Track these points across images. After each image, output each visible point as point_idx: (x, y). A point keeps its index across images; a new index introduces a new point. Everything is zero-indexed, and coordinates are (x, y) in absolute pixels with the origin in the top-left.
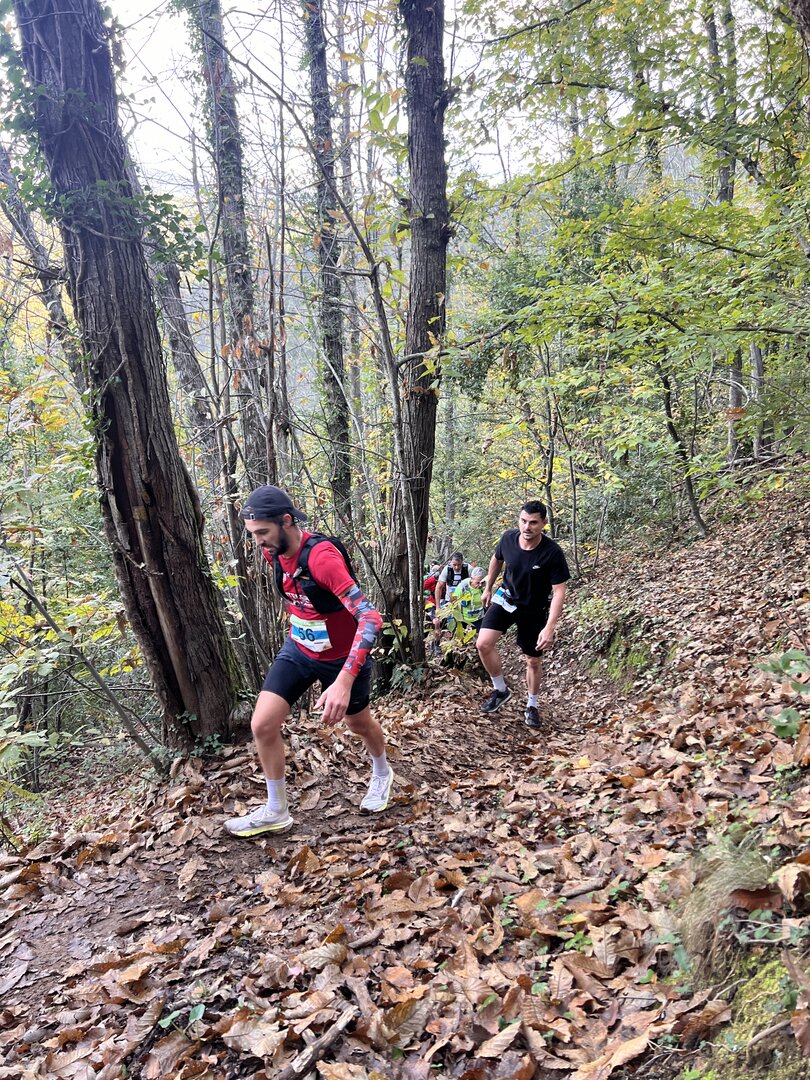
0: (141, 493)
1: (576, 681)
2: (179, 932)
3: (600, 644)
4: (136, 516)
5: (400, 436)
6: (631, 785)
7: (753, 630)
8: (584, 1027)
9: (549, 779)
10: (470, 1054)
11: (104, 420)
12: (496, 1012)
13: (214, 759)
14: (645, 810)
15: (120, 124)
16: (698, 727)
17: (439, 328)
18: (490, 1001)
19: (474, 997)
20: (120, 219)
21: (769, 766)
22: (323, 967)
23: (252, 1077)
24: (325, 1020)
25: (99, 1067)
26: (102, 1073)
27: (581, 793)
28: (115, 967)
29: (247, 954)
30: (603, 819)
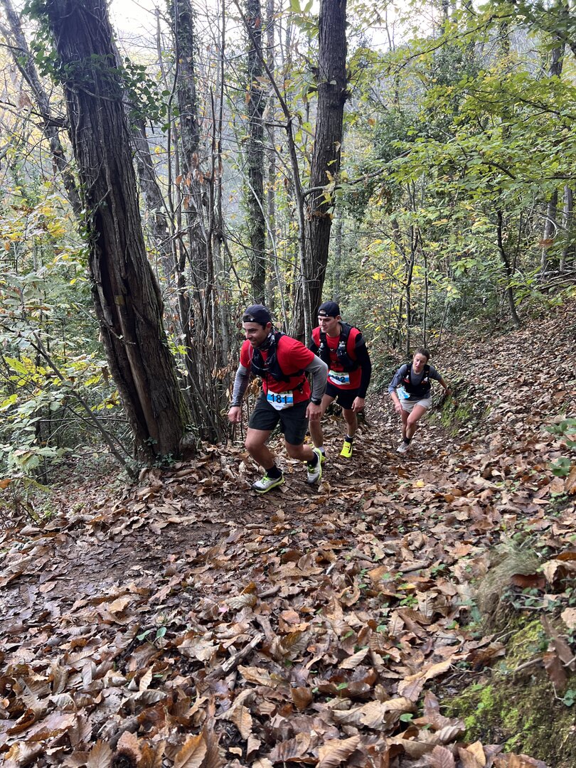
0: (120, 286)
3: (437, 402)
4: (117, 302)
5: (303, 249)
6: (452, 501)
7: (546, 398)
8: (409, 654)
9: (395, 494)
10: (335, 666)
11: (95, 233)
12: (353, 641)
13: (169, 470)
14: (460, 518)
16: (501, 464)
17: (335, 169)
18: (349, 635)
19: (339, 631)
20: (107, 83)
21: (547, 493)
22: (241, 609)
23: (196, 672)
24: (243, 641)
25: (98, 663)
26: (100, 667)
27: (417, 504)
28: (106, 601)
29: (191, 598)
30: (431, 522)
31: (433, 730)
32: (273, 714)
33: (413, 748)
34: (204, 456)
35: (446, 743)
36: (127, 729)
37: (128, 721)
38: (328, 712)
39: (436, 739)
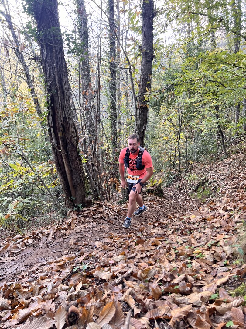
0: (61, 128)
1: (187, 200)
2: (72, 256)
3: (195, 188)
4: (59, 135)
5: (136, 119)
6: (210, 221)
8: (205, 276)
9: (183, 220)
11: (51, 104)
12: (176, 272)
13: (80, 212)
14: (216, 226)
15: (58, 11)
16: (231, 205)
17: (149, 86)
18: (174, 270)
19: (168, 269)
20: (57, 40)
22: (120, 261)
23: (103, 284)
24: (124, 272)
25: (54, 283)
26: (55, 284)
27: (194, 224)
28: (55, 262)
29: (94, 260)
30: (202, 229)
31: (228, 302)
32: (144, 299)
33: (220, 310)
34: (96, 206)
35: (238, 306)
36: (73, 305)
37: (72, 302)
38: (171, 299)
39: (231, 306)
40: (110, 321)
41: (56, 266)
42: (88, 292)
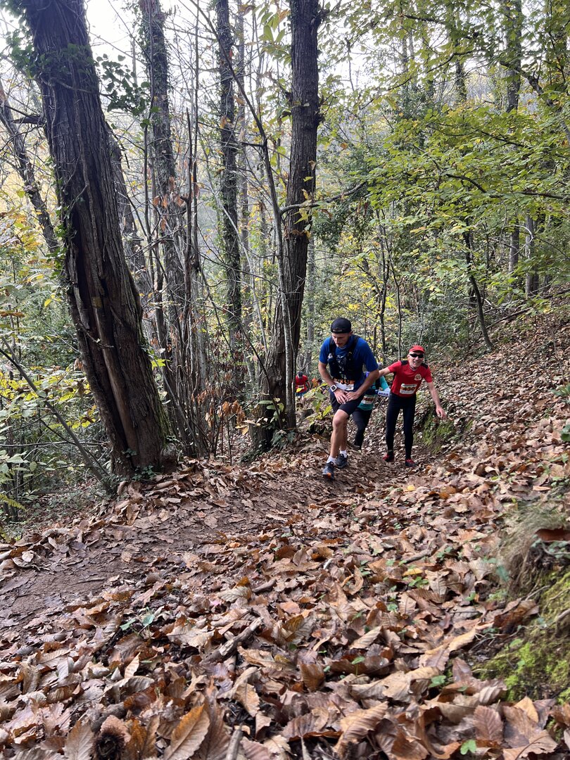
0: (98, 286)
2: (127, 589)
4: (94, 304)
5: (282, 265)
6: (446, 498)
7: (528, 407)
8: (426, 630)
9: (387, 498)
11: (72, 231)
12: (362, 623)
13: (149, 483)
14: (459, 510)
16: (493, 462)
17: (311, 187)
18: (357, 617)
19: (345, 616)
20: (84, 75)
21: (547, 480)
22: (235, 601)
23: (190, 658)
24: (240, 627)
25: (76, 659)
26: (78, 662)
27: (410, 505)
28: (83, 607)
29: (178, 599)
30: (428, 519)
31: (469, 693)
32: (282, 692)
33: (451, 712)
34: (186, 469)
35: (490, 703)
36: (112, 713)
37: (112, 708)
38: (344, 688)
39: (475, 701)
40: (195, 752)
41: (86, 617)
42: (153, 680)
